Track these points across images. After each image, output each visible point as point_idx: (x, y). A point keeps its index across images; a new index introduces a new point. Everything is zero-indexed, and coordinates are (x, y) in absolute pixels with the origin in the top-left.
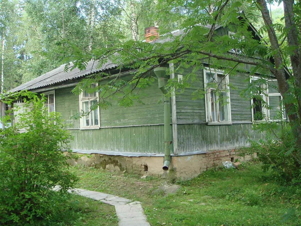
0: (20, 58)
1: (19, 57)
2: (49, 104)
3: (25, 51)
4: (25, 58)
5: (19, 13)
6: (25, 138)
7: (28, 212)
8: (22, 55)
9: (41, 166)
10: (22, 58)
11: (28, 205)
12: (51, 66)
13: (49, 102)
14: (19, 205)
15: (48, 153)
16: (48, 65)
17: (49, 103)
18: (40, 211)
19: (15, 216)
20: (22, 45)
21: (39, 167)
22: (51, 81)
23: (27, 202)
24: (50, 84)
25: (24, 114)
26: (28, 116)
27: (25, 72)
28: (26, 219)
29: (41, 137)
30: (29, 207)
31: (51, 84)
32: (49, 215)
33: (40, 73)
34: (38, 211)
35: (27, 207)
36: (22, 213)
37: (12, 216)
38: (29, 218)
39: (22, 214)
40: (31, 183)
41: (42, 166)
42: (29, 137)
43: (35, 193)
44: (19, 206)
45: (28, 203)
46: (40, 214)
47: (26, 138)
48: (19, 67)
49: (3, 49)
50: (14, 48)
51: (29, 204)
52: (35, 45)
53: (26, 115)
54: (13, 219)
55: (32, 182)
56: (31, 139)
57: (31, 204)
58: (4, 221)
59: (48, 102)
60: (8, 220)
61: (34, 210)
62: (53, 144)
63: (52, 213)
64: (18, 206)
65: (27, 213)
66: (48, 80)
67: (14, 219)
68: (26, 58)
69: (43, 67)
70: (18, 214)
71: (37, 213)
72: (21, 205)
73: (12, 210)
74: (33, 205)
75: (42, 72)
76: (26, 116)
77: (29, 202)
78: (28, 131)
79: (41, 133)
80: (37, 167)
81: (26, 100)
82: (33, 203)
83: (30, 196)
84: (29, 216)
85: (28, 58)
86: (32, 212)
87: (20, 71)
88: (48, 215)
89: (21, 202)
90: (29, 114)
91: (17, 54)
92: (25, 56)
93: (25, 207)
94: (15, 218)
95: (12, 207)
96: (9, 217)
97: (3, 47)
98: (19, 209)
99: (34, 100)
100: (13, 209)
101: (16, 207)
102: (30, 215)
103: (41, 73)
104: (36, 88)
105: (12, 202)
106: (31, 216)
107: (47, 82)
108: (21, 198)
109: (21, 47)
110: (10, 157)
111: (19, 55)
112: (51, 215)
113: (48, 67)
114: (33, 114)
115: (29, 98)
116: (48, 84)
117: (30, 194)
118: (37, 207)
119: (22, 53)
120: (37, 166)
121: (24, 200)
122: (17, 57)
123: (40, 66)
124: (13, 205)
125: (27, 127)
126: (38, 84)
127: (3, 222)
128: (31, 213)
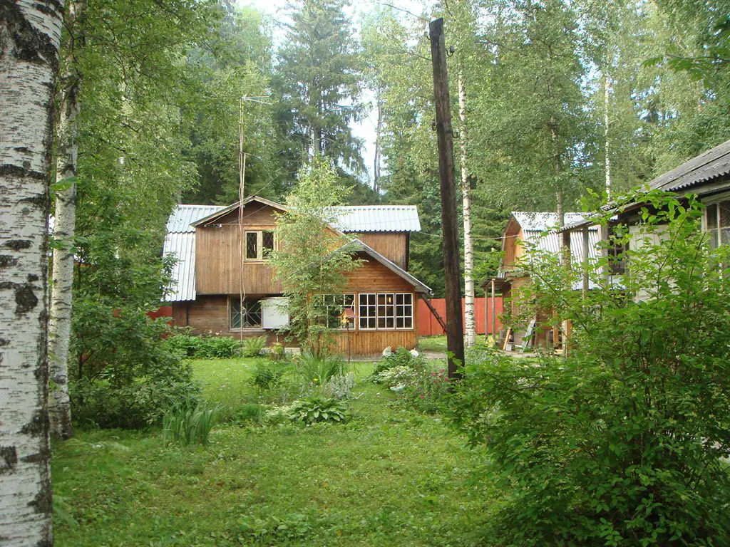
0: (648, 119)
1: (645, 118)
2: (719, 229)
3: (659, 102)
4: (660, 119)
5: (639, 11)
6: (642, 316)
7: (647, 523)
8: (652, 112)
9: (688, 398)
10: (653, 118)
11: (648, 505)
12: (726, 130)
13: (721, 221)
14: (623, 499)
15: (708, 364)
16: (716, 128)
17: (721, 226)
18: (681, 526)
19: (612, 528)
20: (652, 88)
21: (681, 401)
22: (725, 165)
23: (645, 495)
24: (720, 173)
25: (643, 253)
26: (653, 257)
27: (661, 153)
28: (641, 540)
29: (691, 316)
30: (649, 511)
31: (723, 175)
32: (707, 542)
33: (696, 150)
34: (675, 523)
35: (644, 509)
36: (631, 524)
37: (603, 528)
38: (647, 539)
39: (628, 527)
40: (658, 444)
41: (692, 399)
42: (653, 315)
43: (667, 473)
44: (623, 503)
45: (648, 498)
46: (680, 534)
47: (646, 319)
48: (646, 140)
49: (607, 101)
50: (632, 96)
51: (650, 502)
52: (684, 83)
53: (649, 253)
54: (605, 536)
55: (659, 442)
56: (658, 320)
57: (653, 502)
58: (583, 536)
59: (718, 223)
60: (592, 535)
61: (662, 520)
62: (724, 336)
63: (714, 536)
64: (619, 502)
65: (644, 523)
66: (715, 165)
67: (607, 538)
68: (664, 118)
69: (703, 134)
70: (618, 524)
71: (672, 531)
72: (630, 500)
73: (603, 510)
74: (660, 507)
75: (701, 146)
76: (650, 256)
77: (651, 495)
78: (655, 298)
79: (692, 305)
80: (677, 401)
81: (649, 212)
82: (661, 500)
83: (653, 479)
84: (649, 535)
85: (666, 118)
86: (657, 523)
87: (648, 150)
88: (702, 540)
89: (630, 493)
90: (655, 251)
91: (640, 110)
92: (660, 114)
93: (640, 508)
94: (610, 534)
95: (603, 501)
96: (595, 528)
97: (607, 95)
98: (621, 511)
99: (670, 212)
100: (607, 509)
101: (614, 503)
102: (653, 531)
103: (698, 150)
104: (685, 186)
105: (605, 488)
106: (655, 536)
107: (713, 170)
108: (627, 482)
109: (650, 92)
110: (603, 369)
111: (645, 113)
112: (711, 541)
113: (716, 134)
114: (666, 250)
115: (656, 206)
116: (717, 175)
117: (653, 473)
118: (672, 514)
119: (653, 108)
120: (675, 399)
121: (637, 488)
122: (641, 118)
123: (697, 131)
124: (606, 498)
125: (653, 286)
126: (689, 175)
127: (580, 539)
128: (655, 527)
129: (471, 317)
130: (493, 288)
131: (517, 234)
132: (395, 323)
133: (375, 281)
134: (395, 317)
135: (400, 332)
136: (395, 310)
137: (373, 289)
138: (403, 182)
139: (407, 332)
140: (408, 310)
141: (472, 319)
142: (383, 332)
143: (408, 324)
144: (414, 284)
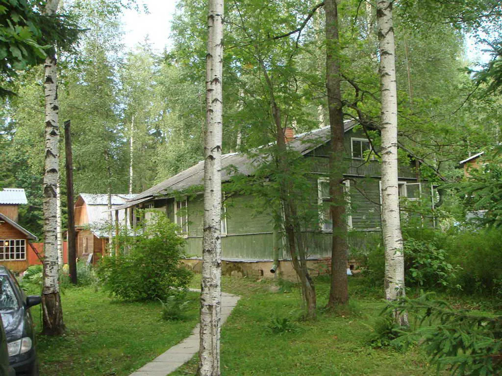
129: (60, 252)
130: (67, 236)
131: (82, 205)
132: (15, 256)
133: (4, 232)
134: (15, 253)
135: (18, 261)
136: (15, 249)
137: (3, 237)
138: (5, 170)
139: (22, 261)
140: (23, 248)
141: (61, 253)
142: (9, 261)
143: (23, 257)
144: (27, 234)
